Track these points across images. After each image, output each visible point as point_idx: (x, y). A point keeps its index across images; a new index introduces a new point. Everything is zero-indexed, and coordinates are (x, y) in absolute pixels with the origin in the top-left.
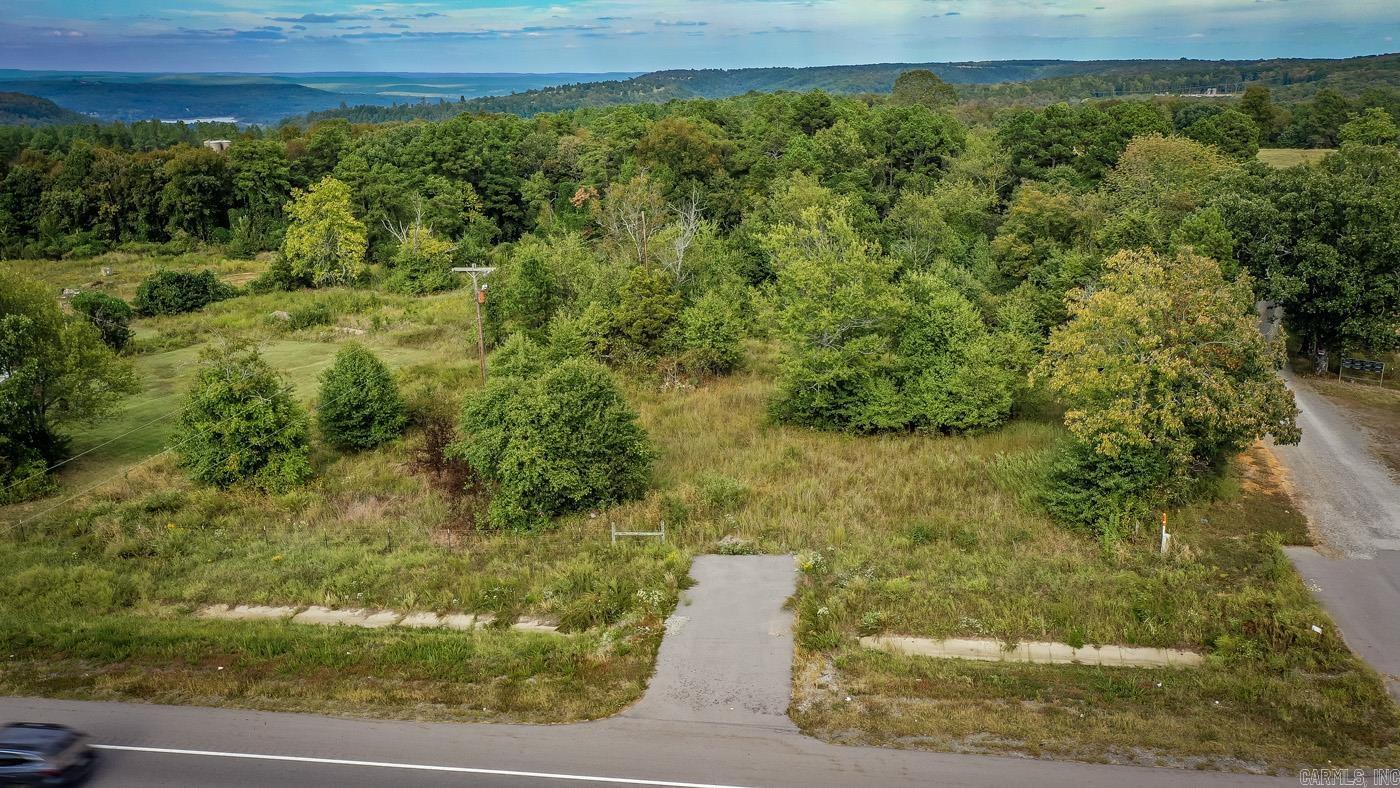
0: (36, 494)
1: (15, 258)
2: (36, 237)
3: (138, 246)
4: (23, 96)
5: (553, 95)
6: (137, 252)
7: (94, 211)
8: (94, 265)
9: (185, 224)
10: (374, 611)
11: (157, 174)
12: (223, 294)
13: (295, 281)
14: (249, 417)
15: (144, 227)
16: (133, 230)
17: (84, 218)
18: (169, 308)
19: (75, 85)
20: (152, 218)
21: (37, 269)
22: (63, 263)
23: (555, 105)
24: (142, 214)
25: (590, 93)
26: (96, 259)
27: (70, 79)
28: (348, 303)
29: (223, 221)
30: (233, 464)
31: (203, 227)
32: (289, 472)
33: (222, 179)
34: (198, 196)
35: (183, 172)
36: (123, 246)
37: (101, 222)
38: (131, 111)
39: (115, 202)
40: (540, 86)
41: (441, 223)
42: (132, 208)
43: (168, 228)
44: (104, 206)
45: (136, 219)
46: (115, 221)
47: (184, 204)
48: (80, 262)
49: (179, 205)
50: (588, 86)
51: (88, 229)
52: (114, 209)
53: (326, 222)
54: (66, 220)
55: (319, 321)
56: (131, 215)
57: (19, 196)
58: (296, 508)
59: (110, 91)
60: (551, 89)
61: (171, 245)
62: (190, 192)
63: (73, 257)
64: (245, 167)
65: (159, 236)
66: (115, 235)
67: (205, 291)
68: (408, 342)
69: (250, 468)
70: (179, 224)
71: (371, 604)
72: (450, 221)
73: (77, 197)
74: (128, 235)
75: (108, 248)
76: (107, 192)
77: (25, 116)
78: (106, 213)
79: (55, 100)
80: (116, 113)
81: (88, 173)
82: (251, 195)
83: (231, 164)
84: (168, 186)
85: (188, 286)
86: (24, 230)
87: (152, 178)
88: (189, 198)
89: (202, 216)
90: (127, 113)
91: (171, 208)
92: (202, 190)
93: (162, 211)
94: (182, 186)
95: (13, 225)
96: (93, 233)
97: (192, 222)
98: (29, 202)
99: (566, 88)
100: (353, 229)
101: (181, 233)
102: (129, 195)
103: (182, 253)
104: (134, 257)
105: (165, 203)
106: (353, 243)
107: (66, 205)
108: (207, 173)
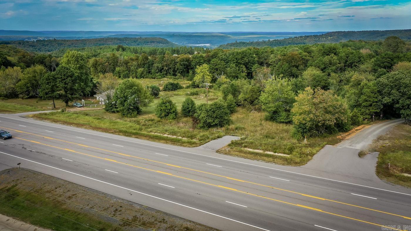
0: (135, 117)
1: (147, 78)
2: (151, 74)
3: (170, 77)
4: (161, 38)
5: (297, 39)
6: (170, 78)
7: (163, 69)
8: (161, 80)
9: (180, 72)
10: (173, 136)
11: (176, 61)
12: (181, 88)
13: (195, 86)
14: (166, 107)
15: (172, 73)
16: (170, 73)
17: (161, 70)
18: (169, 90)
19: (173, 35)
20: (174, 71)
21: (150, 81)
22: (155, 80)
23: (296, 42)
24: (172, 70)
25: (308, 38)
26: (161, 79)
27: (172, 34)
28: (203, 91)
29: (188, 72)
30: (163, 115)
31: (184, 73)
32: (171, 117)
33: (189, 63)
34: (183, 66)
35: (181, 61)
36: (167, 77)
37: (164, 71)
38: (185, 42)
39: (167, 67)
40: (293, 36)
41: (232, 75)
42: (170, 68)
43: (177, 73)
44: (165, 68)
45: (170, 71)
46: (167, 71)
47: (180, 68)
48: (159, 80)
49: (179, 68)
50: (308, 37)
51: (161, 73)
52: (167, 69)
53: (202, 74)
54: (157, 70)
55: (195, 94)
56: (170, 70)
57: (149, 65)
58: (171, 122)
59: (181, 37)
60: (296, 37)
61: (177, 77)
62: (182, 65)
63: (157, 78)
64: (194, 60)
65: (175, 75)
66: (166, 74)
67: (177, 87)
68: (210, 100)
69: (166, 116)
70: (179, 72)
71: (173, 135)
72: (235, 75)
73: (160, 66)
74: (169, 74)
75: (164, 77)
76: (166, 64)
77: (161, 44)
78: (165, 69)
79: (168, 39)
80: (182, 43)
81: (163, 60)
82: (194, 67)
83: (191, 59)
84: (177, 64)
85: (174, 86)
86: (149, 72)
87: (175, 62)
88: (181, 67)
89: (184, 71)
90: (184, 43)
91: (178, 69)
92: (184, 65)
93: (176, 69)
94: (180, 64)
95: (148, 71)
96: (162, 74)
97: (182, 72)
98: (151, 66)
99: (301, 37)
100: (209, 75)
101: (179, 74)
102: (170, 65)
103: (178, 79)
104: (169, 79)
105: (176, 68)
106: (208, 78)
107: (158, 67)
108: (186, 61)
